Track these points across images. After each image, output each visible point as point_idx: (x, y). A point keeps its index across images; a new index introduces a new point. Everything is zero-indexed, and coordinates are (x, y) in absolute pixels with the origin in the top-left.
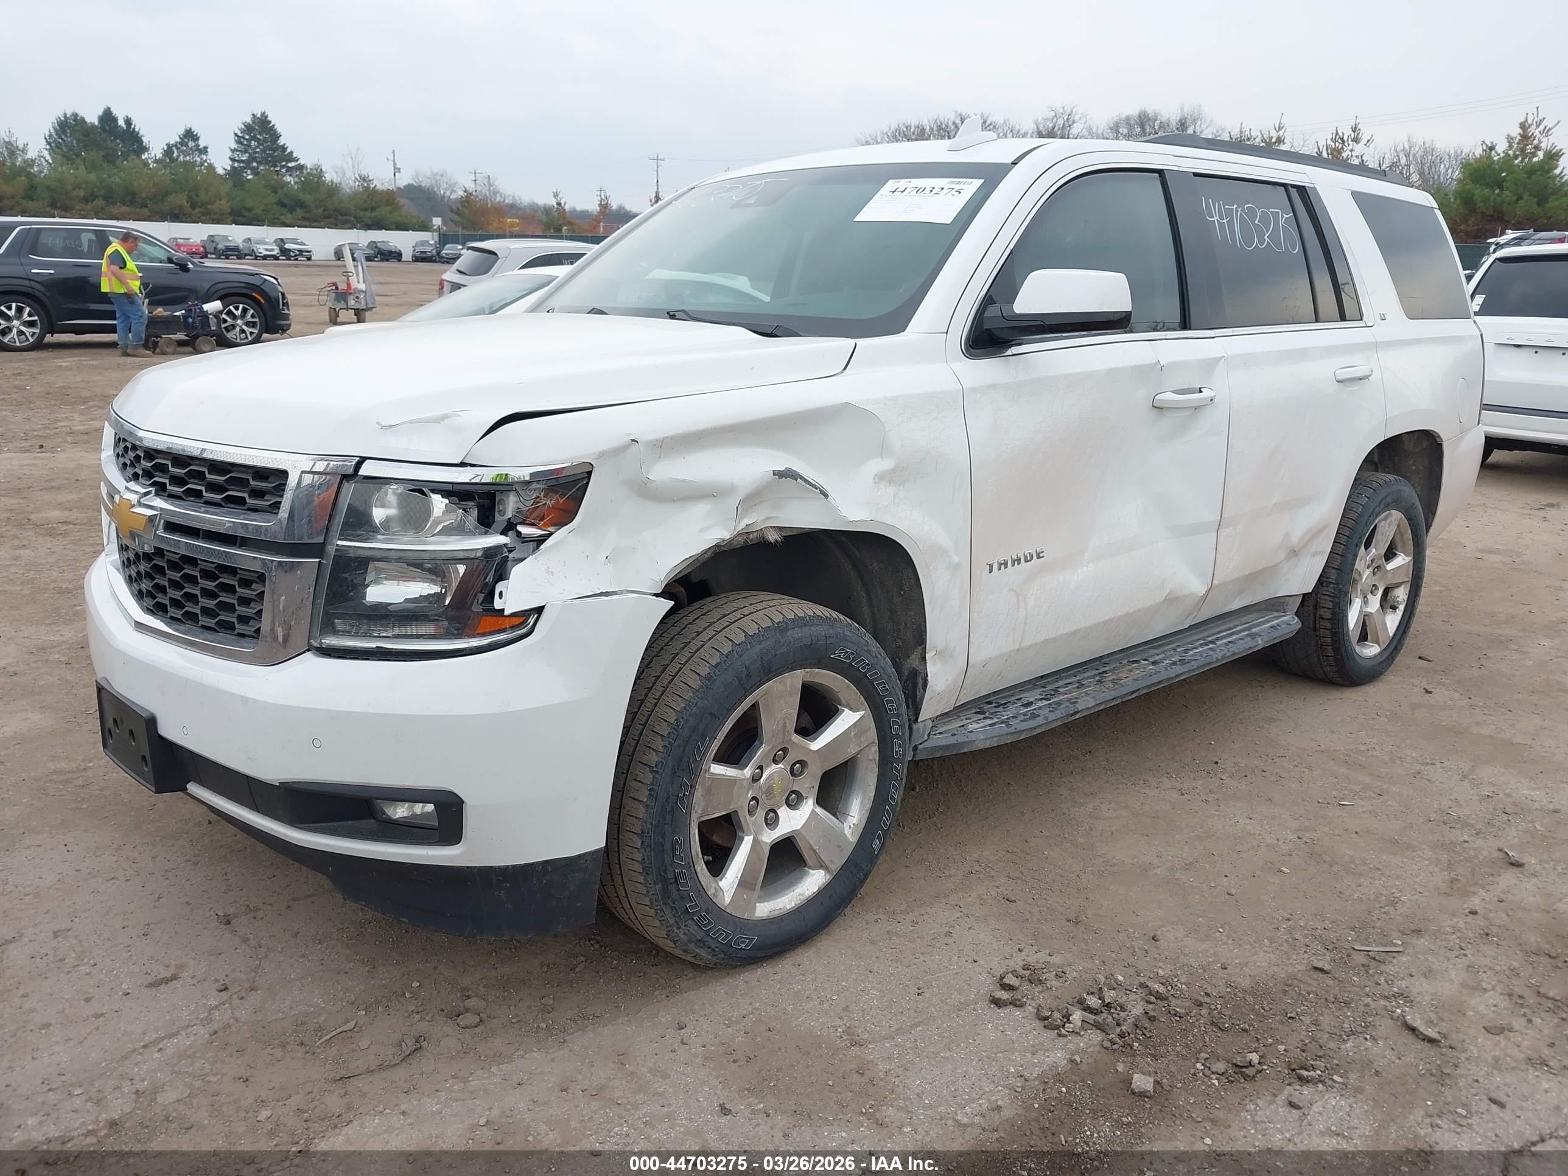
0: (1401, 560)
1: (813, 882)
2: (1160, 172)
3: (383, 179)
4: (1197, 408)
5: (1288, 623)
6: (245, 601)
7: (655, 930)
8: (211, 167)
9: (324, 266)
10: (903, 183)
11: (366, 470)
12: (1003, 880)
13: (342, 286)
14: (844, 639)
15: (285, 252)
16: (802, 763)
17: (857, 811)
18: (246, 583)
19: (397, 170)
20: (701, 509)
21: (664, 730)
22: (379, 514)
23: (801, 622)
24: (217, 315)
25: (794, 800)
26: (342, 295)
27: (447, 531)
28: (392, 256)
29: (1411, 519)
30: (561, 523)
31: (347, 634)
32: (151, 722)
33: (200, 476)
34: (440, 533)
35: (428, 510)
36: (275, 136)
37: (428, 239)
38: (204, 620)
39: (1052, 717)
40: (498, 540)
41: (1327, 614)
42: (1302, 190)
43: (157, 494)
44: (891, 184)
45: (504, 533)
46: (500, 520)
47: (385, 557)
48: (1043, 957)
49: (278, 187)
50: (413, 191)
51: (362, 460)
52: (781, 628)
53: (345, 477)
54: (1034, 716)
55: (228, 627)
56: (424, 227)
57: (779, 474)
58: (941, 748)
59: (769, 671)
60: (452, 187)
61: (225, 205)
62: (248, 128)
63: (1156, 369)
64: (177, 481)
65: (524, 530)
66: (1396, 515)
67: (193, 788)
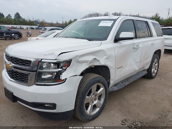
0: (157, 64)
1: (98, 109)
2: (133, 20)
3: (32, 20)
4: (138, 48)
5: (146, 72)
6: (25, 78)
7: (80, 118)
8: (12, 19)
9: (25, 30)
10: (103, 21)
11: (42, 61)
12: (119, 107)
13: (28, 32)
14: (102, 79)
15: (21, 28)
16: (96, 95)
17: (102, 100)
18: (25, 75)
19: (33, 19)
20: (85, 64)
21: (81, 93)
22: (44, 66)
23: (97, 77)
24: (14, 36)
25: (95, 99)
26: (28, 33)
27: (53, 68)
28: (33, 28)
29: (158, 59)
30: (68, 67)
31: (40, 82)
32: (12, 93)
33: (18, 61)
34: (52, 69)
35: (51, 66)
36: (19, 15)
37: (37, 27)
38: (19, 80)
39: (123, 86)
40: (60, 69)
41: (150, 71)
42: (147, 22)
43: (12, 63)
44: (102, 22)
45: (61, 69)
46: (60, 67)
47: (45, 72)
48: (126, 117)
49: (20, 21)
50: (35, 21)
51: (42, 59)
52: (95, 78)
53: (39, 62)
54: (121, 86)
55: (23, 81)
56: (37, 25)
57: (94, 59)
58: (111, 91)
59: (93, 84)
60: (40, 21)
61: (14, 23)
62: (16, 14)
63: (134, 44)
64: (15, 61)
65: (64, 68)
66: (156, 59)
67: (18, 102)
